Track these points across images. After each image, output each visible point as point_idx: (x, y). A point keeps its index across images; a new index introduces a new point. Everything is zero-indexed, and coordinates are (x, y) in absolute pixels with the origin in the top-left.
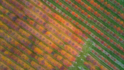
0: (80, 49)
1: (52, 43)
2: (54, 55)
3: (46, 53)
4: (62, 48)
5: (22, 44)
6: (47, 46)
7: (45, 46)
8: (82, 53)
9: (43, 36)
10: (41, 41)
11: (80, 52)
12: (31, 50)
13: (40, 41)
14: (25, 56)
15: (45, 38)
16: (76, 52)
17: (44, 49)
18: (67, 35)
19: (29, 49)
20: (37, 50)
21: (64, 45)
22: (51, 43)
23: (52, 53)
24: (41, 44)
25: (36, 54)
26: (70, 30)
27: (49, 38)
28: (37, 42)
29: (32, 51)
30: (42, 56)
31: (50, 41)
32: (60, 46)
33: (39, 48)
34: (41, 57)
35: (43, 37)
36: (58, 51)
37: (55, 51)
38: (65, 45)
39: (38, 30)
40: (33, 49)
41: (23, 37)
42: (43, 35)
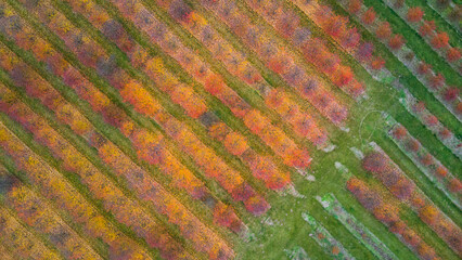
0: (336, 115)
1: (210, 72)
2: (213, 128)
3: (175, 115)
4: (255, 99)
5: (68, 58)
6: (183, 81)
7: (174, 80)
8: (342, 134)
9: (171, 34)
10: (161, 57)
11: (336, 128)
12: (110, 90)
13: (153, 54)
14: (76, 113)
15: (179, 44)
16: (315, 129)
17: (167, 92)
18: (286, 42)
19: (98, 86)
20: (138, 91)
21: (262, 89)
22: (202, 72)
23: (205, 118)
24: (155, 64)
25: (129, 114)
26: (305, 21)
27: (200, 45)
28: (139, 53)
29: (110, 96)
30: (154, 124)
31: (198, 62)
32: (244, 91)
33: (145, 84)
34: (150, 131)
36: (235, 110)
37: (218, 113)
38: (268, 89)
40: (120, 86)
41: (78, 26)
42: (172, 28)
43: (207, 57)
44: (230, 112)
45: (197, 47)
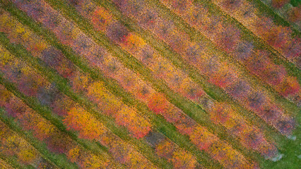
1: (152, 91)
2: (160, 147)
3: (120, 135)
4: (198, 113)
5: (10, 87)
6: (126, 101)
7: (116, 102)
9: (110, 57)
10: (102, 80)
11: (283, 138)
12: (54, 116)
13: (95, 77)
14: (23, 142)
15: (118, 64)
17: (112, 114)
18: (226, 55)
19: (42, 113)
20: (81, 117)
21: (205, 103)
22: (145, 92)
23: (150, 135)
24: (97, 89)
25: (74, 138)
27: (139, 64)
28: (80, 78)
29: (54, 122)
30: (100, 146)
31: (140, 82)
32: (187, 106)
33: (88, 108)
34: (96, 153)
35: (109, 59)
36: (180, 127)
37: (162, 130)
38: (210, 103)
39: (86, 26)
40: (63, 112)
41: (18, 55)
42: (111, 50)
43: (148, 76)
44: (175, 128)
45: (137, 66)
